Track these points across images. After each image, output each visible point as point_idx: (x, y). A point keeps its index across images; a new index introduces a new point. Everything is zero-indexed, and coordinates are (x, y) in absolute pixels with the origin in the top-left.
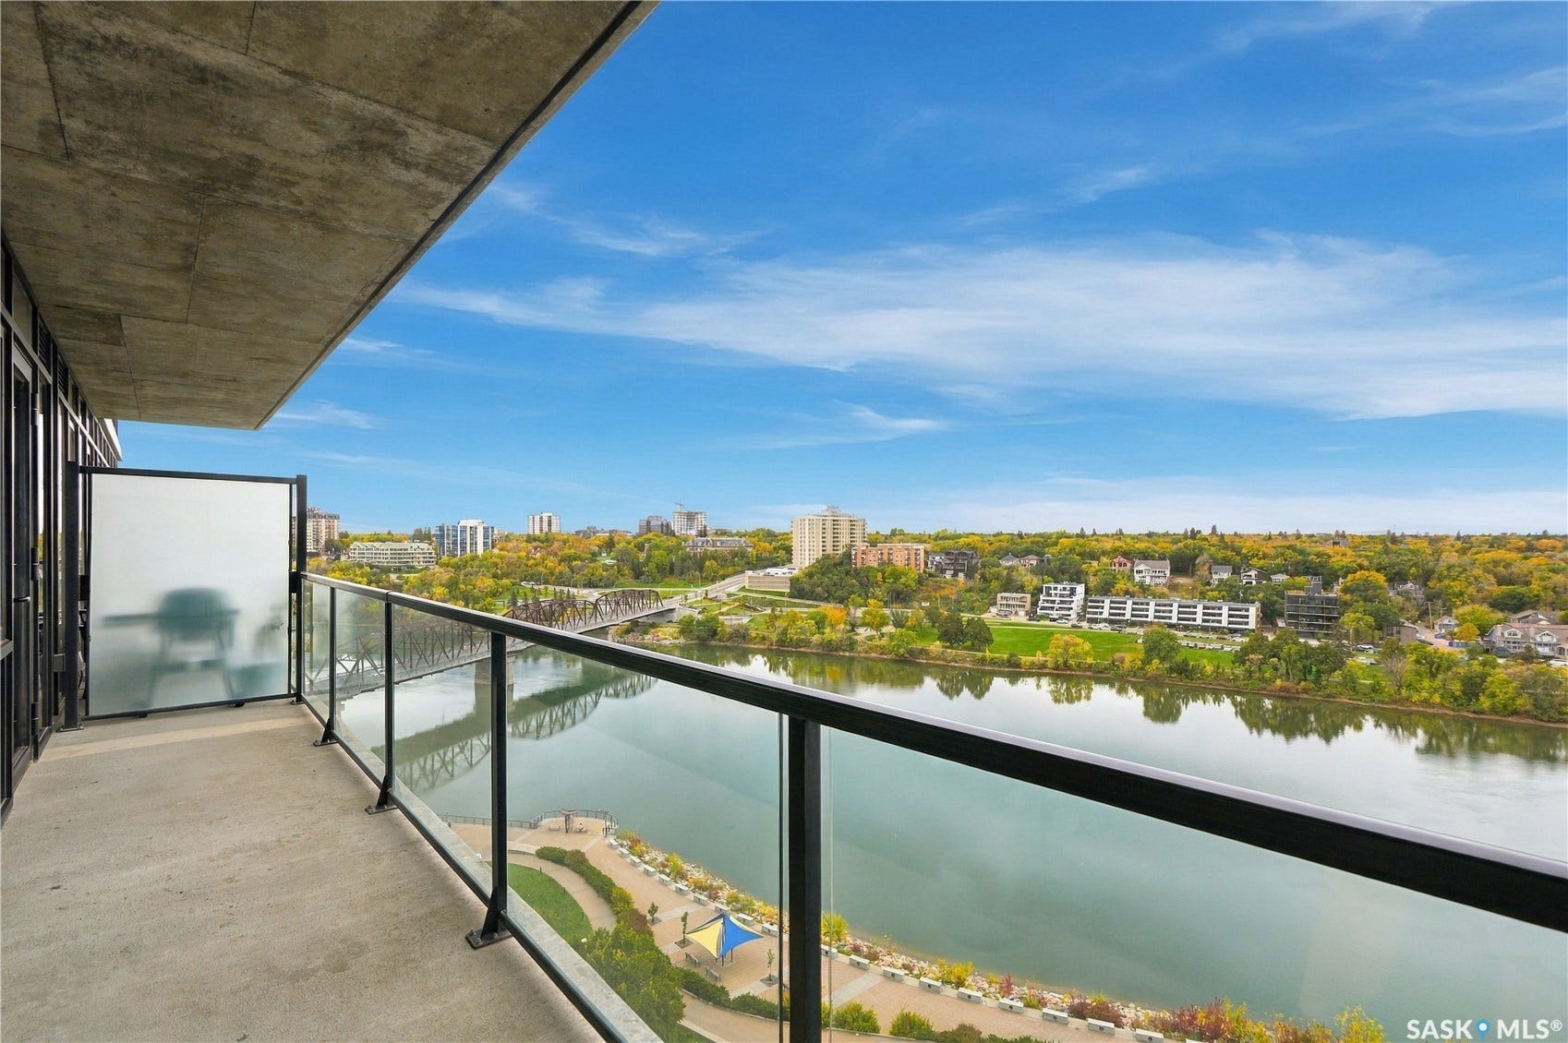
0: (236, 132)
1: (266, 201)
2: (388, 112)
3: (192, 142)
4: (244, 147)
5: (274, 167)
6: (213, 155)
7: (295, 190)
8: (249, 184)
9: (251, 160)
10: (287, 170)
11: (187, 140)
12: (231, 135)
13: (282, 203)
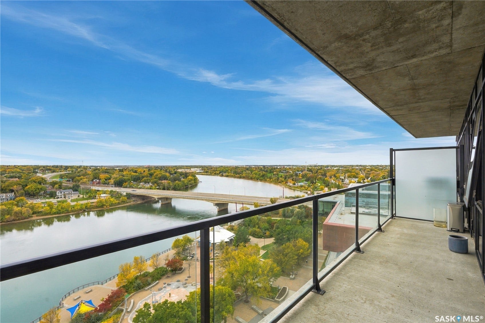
0: (399, 50)
1: (374, 33)
2: (373, 72)
3: (409, 40)
4: (394, 48)
5: (382, 47)
6: (401, 40)
7: (370, 44)
8: (384, 37)
9: (390, 45)
10: (378, 49)
11: (410, 40)
12: (399, 49)
13: (367, 36)
